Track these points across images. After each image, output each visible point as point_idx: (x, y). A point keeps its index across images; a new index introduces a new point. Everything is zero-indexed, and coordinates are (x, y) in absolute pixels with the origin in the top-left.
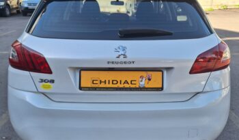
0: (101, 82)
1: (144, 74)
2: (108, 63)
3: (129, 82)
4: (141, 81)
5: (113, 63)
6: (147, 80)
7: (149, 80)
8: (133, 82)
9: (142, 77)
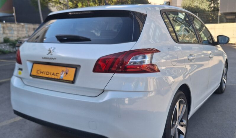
0: (41, 72)
1: (64, 69)
2: (43, 58)
3: (55, 74)
4: (62, 74)
5: (45, 58)
6: (65, 74)
7: (67, 74)
8: (57, 75)
9: (63, 71)
